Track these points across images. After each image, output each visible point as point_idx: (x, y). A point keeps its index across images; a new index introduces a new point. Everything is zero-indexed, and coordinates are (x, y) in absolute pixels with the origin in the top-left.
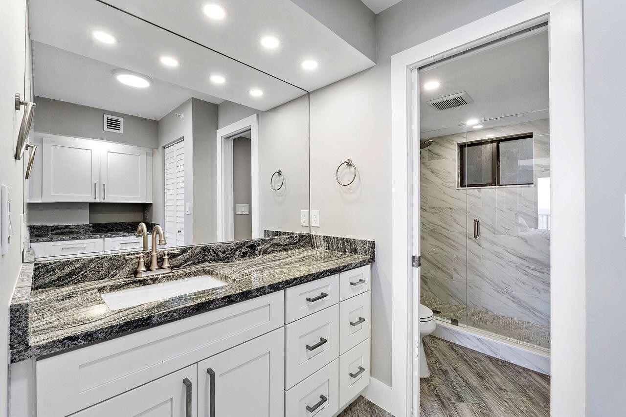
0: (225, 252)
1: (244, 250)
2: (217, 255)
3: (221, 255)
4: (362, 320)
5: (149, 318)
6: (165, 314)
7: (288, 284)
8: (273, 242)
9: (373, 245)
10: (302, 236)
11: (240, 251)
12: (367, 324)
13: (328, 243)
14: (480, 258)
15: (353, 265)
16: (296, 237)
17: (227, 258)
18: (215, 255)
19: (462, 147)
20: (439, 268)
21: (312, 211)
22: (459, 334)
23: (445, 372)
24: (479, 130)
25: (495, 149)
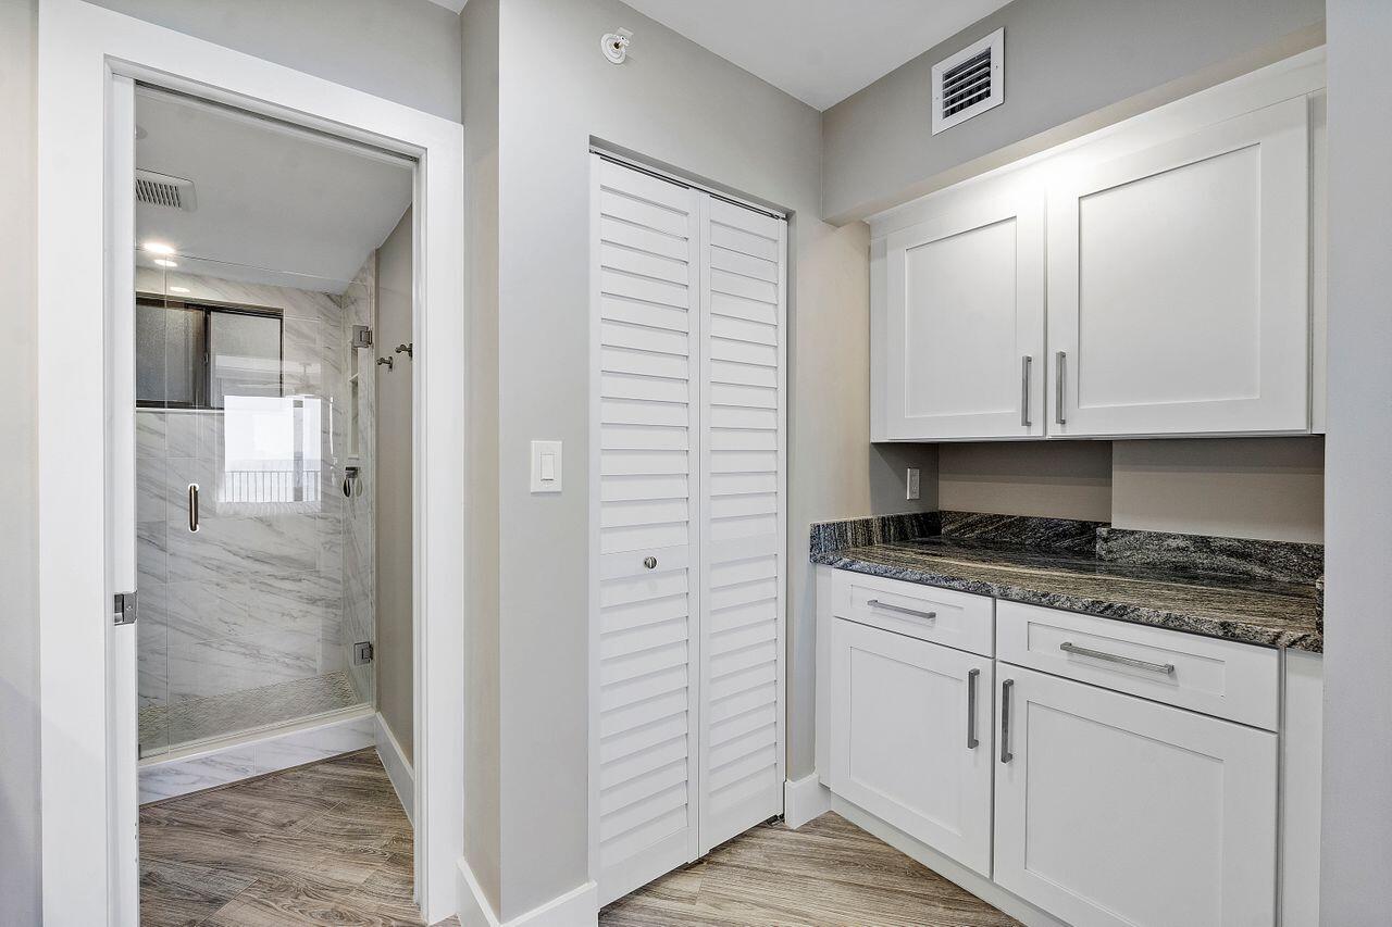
25: (201, 322)
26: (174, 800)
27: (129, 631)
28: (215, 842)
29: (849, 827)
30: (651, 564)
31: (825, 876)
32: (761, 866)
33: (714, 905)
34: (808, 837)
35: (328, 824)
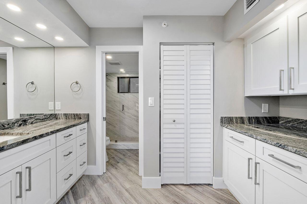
0: (9, 124)
1: (20, 123)
2: (4, 126)
3: (7, 126)
4: (84, 144)
5: (3, 147)
6: (10, 145)
7: (58, 131)
8: (36, 118)
9: (88, 115)
10: (51, 115)
11: (18, 124)
12: (86, 145)
13: (66, 117)
14: (124, 118)
15: (81, 123)
16: (48, 115)
17: (10, 127)
18: (3, 126)
19: (118, 78)
20: (110, 124)
21: (56, 103)
22: (118, 145)
23: (113, 158)
24: (124, 73)
25: (129, 80)
26: (120, 149)
27: (105, 122)
28: (122, 156)
29: (230, 194)
30: (174, 121)
31: (214, 199)
32: (200, 191)
33: (185, 193)
34: (217, 191)
35: (135, 158)
